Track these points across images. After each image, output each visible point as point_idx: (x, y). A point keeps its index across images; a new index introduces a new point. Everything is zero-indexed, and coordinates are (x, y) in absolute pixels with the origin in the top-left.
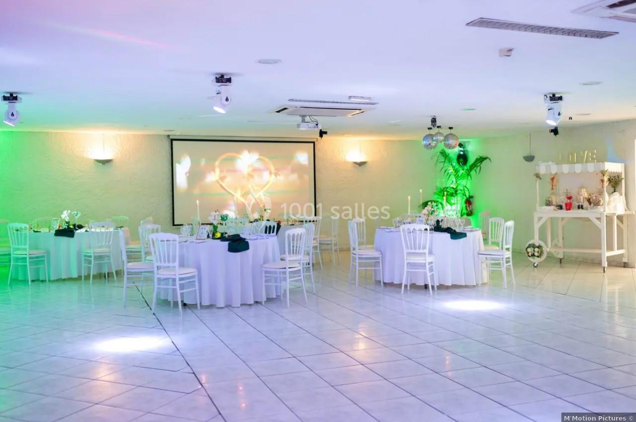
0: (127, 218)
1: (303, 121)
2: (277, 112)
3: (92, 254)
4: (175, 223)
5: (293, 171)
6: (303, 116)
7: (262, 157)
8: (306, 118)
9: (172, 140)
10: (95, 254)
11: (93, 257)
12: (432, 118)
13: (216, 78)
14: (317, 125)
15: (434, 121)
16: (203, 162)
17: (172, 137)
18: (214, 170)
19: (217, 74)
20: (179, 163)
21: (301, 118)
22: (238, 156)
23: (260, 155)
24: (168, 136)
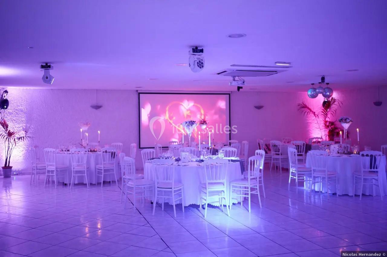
0: (121, 144)
1: (234, 80)
2: (217, 74)
3: (103, 168)
4: (141, 147)
5: (215, 113)
6: (234, 77)
7: (196, 104)
8: (236, 78)
9: (139, 93)
10: (105, 168)
11: (103, 170)
12: (322, 77)
13: (193, 49)
14: (244, 82)
15: (323, 79)
16: (159, 107)
17: (139, 92)
18: (165, 113)
19: (194, 46)
20: (144, 108)
21: (232, 78)
22: (181, 103)
23: (195, 103)
24: (137, 91)
